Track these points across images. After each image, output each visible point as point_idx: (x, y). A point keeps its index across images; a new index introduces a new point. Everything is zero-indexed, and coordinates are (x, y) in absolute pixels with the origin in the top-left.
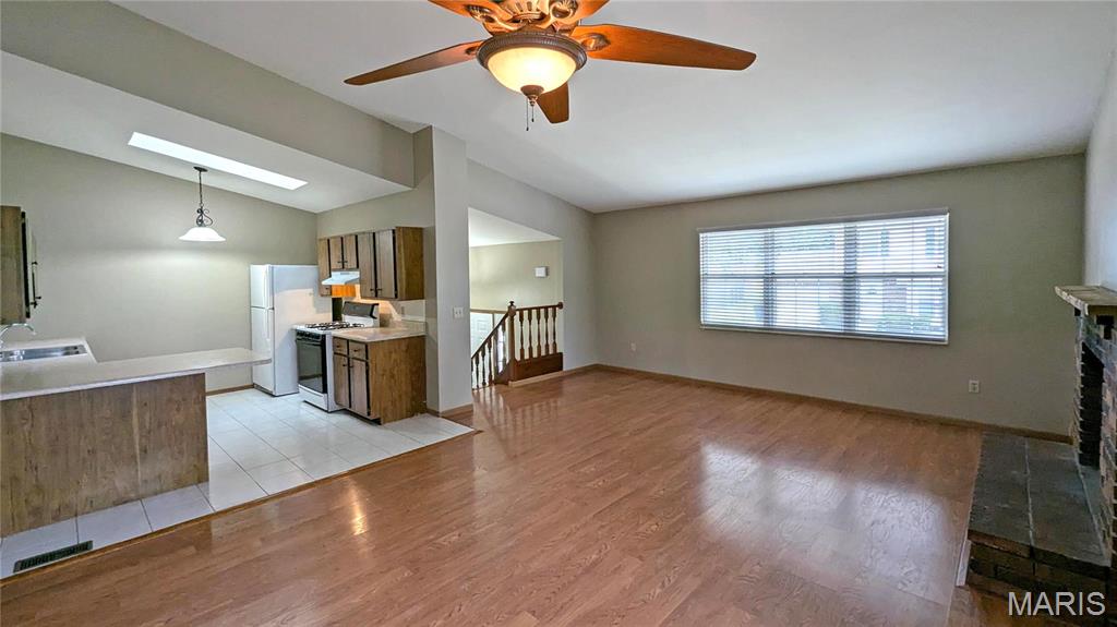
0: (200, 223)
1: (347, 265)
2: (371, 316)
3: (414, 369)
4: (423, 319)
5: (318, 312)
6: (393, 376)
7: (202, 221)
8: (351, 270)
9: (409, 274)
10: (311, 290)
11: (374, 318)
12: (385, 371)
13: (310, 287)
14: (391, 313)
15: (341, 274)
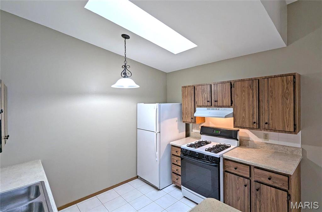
0: (125, 75)
1: (218, 104)
4: (299, 146)
7: (125, 74)
8: (222, 107)
11: (238, 140)
13: (176, 117)
14: (249, 138)
15: (207, 109)
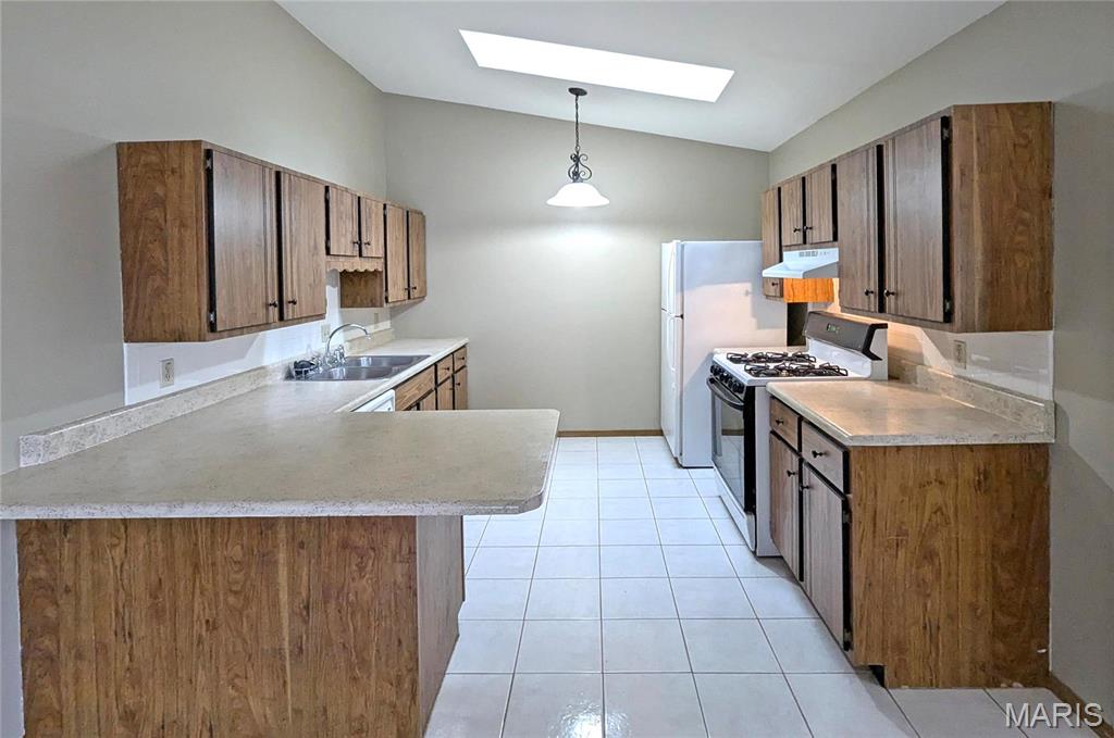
1: (813, 236)
2: (866, 351)
3: (1004, 545)
5: (760, 326)
6: (929, 556)
7: (576, 174)
8: (820, 245)
9: (994, 253)
10: (748, 286)
11: (874, 357)
12: (902, 533)
13: (749, 281)
14: (921, 355)
15: (801, 255)
